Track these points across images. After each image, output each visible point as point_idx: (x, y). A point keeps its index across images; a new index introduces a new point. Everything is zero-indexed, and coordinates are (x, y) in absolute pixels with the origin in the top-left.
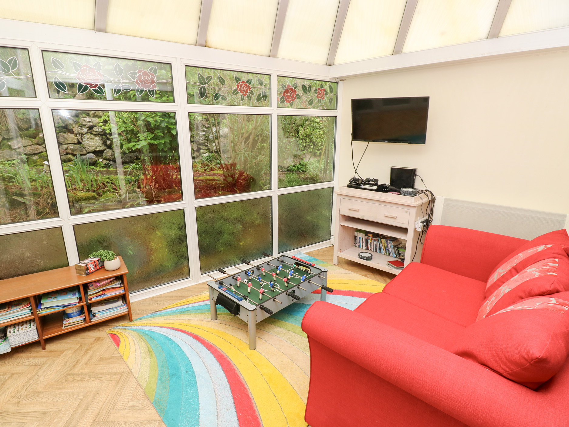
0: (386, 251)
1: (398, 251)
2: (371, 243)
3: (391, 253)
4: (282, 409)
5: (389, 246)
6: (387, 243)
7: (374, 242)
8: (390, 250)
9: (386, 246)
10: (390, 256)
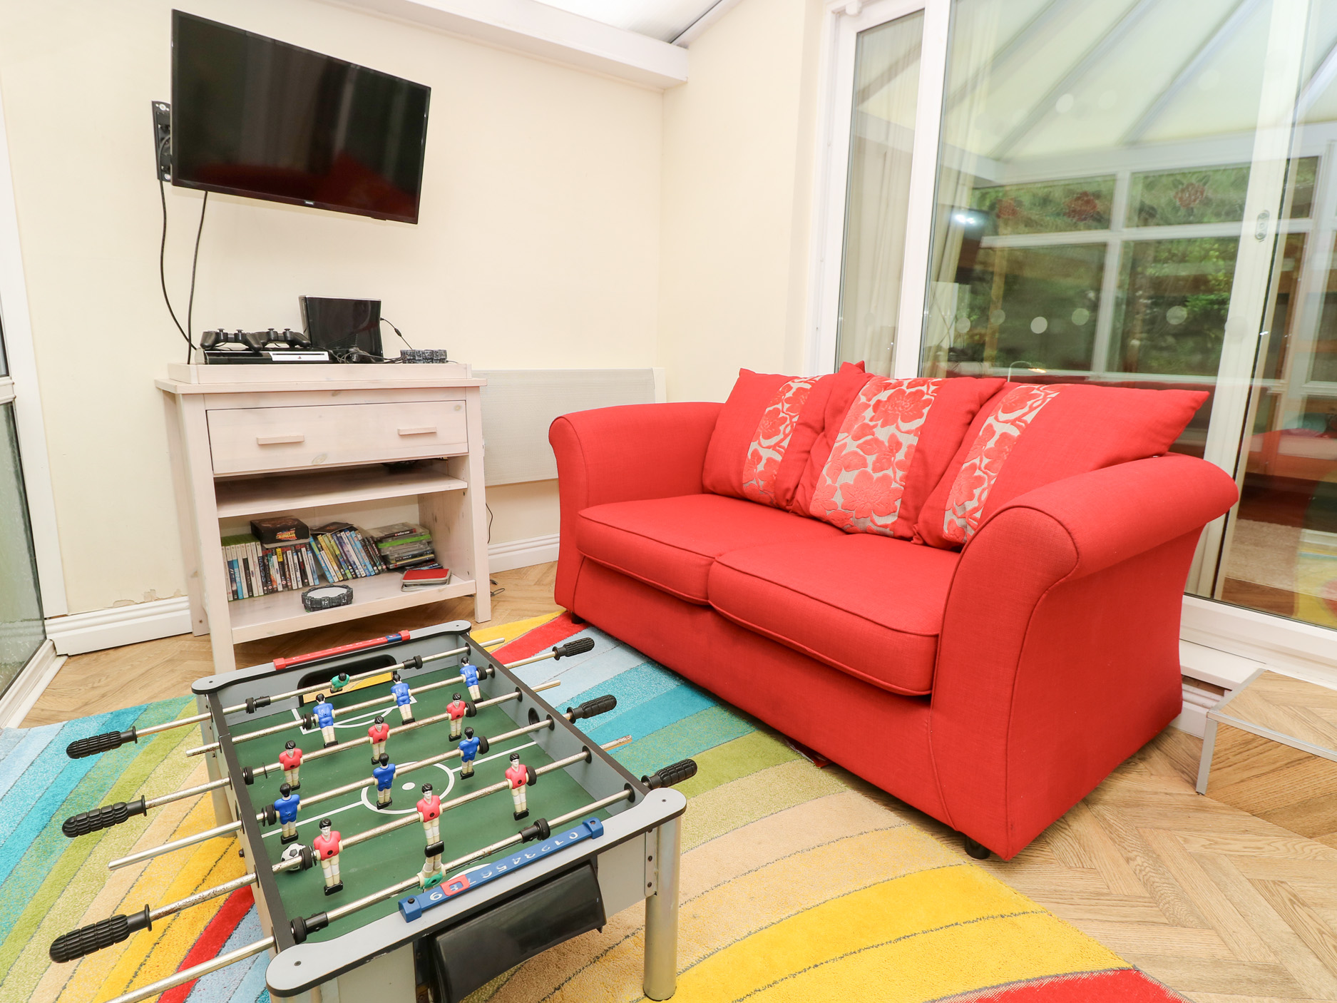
0: (340, 567)
1: (379, 550)
2: (282, 564)
3: (359, 567)
4: (957, 924)
5: (348, 548)
6: (340, 543)
7: (295, 557)
8: (354, 558)
9: (338, 552)
10: (357, 577)
